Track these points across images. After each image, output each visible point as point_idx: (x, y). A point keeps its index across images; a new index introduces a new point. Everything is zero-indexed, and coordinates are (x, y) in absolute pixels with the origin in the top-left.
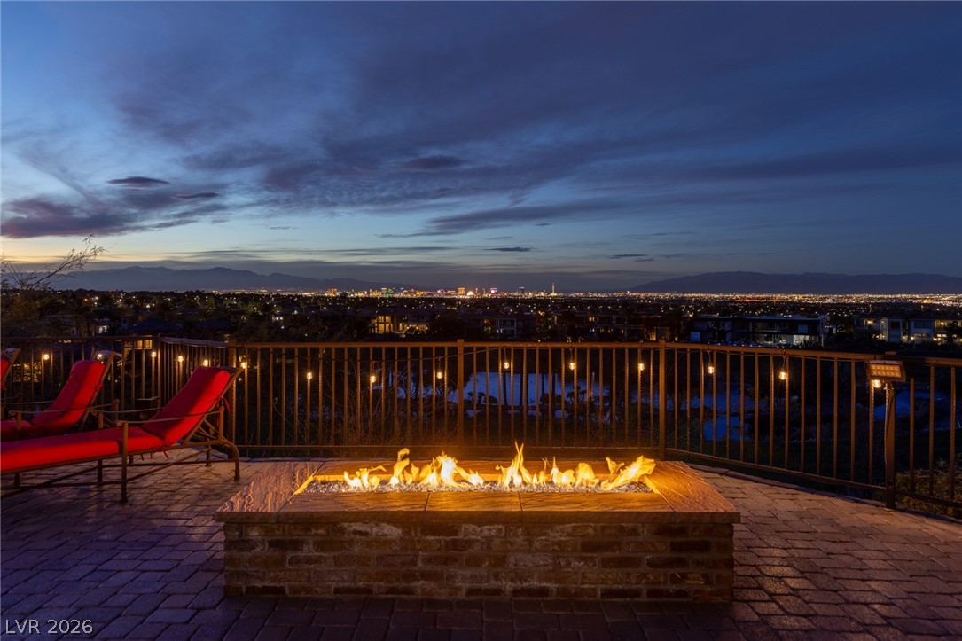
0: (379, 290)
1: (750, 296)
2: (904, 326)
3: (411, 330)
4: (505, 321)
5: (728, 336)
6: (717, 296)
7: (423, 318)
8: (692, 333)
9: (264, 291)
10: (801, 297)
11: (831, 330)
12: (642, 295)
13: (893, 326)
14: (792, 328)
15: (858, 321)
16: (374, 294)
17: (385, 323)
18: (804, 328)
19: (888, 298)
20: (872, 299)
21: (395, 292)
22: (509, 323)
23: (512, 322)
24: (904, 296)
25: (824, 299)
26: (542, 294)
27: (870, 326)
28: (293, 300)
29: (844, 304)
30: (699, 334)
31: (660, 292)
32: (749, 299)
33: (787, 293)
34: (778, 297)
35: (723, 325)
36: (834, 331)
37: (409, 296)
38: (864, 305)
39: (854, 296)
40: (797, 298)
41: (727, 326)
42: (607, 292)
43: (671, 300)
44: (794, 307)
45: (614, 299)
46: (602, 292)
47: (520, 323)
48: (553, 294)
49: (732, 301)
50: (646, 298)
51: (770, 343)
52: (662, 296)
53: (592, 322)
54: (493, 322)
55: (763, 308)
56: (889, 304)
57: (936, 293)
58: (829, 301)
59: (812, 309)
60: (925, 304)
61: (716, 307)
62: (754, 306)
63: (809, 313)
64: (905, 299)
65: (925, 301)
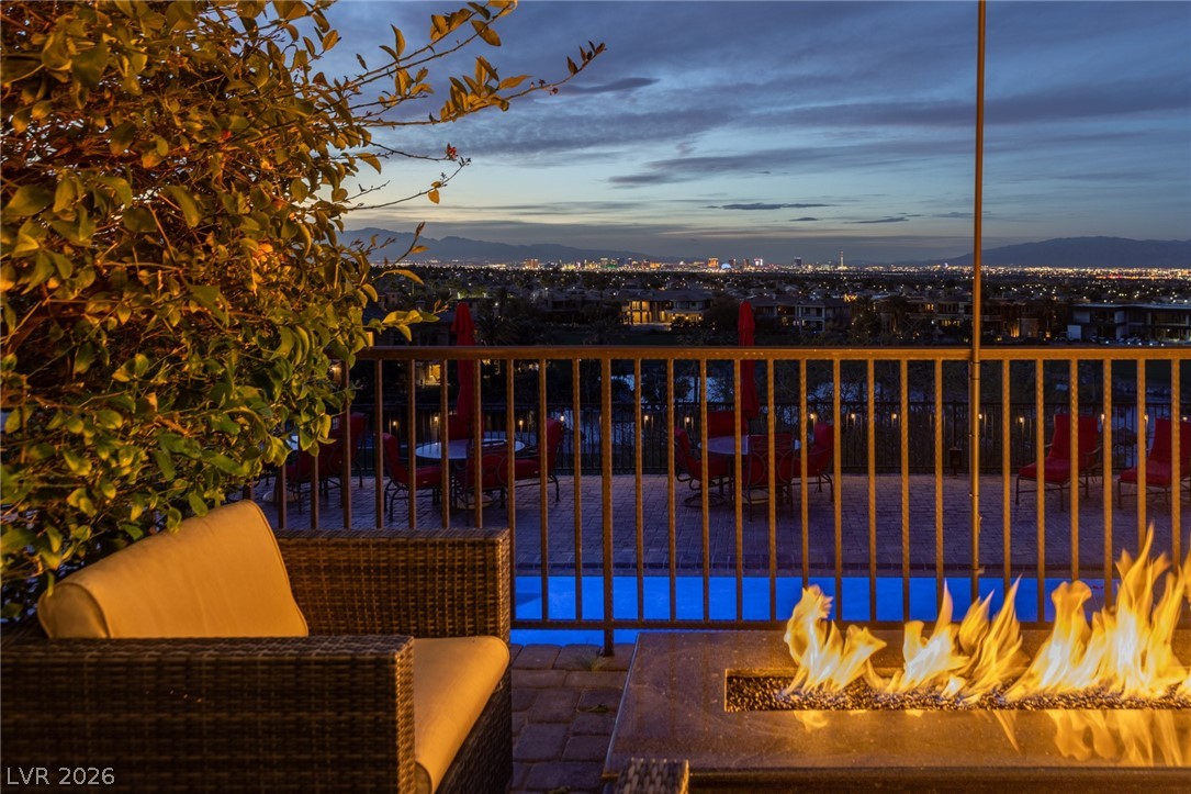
0: (598, 261)
1: (1116, 271)
3: (679, 320)
4: (808, 310)
5: (1118, 333)
6: (1069, 271)
7: (694, 304)
8: (1069, 327)
9: (434, 262)
10: (1185, 272)
12: (964, 269)
16: (590, 267)
17: (641, 310)
21: (620, 263)
22: (814, 312)
23: (819, 311)
26: (829, 268)
28: (486, 276)
30: (1078, 327)
31: (990, 265)
32: (1114, 274)
33: (1164, 267)
34: (1155, 274)
37: (643, 269)
40: (1181, 273)
41: (1117, 318)
42: (915, 265)
43: (1007, 276)
44: (1180, 287)
45: (930, 275)
47: (830, 312)
48: (843, 268)
49: (1092, 278)
52: (994, 271)
53: (931, 311)
54: (791, 311)
55: (1138, 288)
61: (1077, 287)
62: (1126, 286)
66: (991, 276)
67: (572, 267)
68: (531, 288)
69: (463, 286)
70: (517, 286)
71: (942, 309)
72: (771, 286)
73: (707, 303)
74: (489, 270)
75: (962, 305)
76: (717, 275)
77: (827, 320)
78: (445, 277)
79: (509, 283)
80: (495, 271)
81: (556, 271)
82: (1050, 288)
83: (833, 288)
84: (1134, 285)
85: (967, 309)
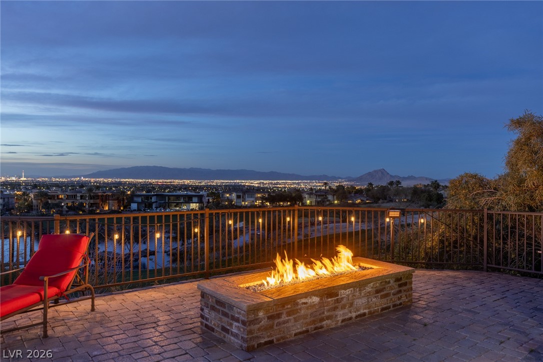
1: (161, 181)
2: (243, 197)
5: (154, 206)
6: (141, 181)
8: (132, 204)
10: (189, 181)
11: (209, 200)
12: (92, 180)
13: (238, 197)
14: (189, 199)
15: (222, 195)
18: (195, 199)
19: (231, 182)
20: (223, 183)
24: (238, 181)
25: (200, 183)
26: (14, 179)
27: (228, 197)
29: (210, 185)
30: (136, 204)
31: (105, 178)
32: (160, 182)
33: (181, 179)
34: (177, 182)
35: (151, 198)
36: (211, 200)
38: (220, 186)
39: (215, 181)
40: (187, 182)
41: (154, 199)
42: (66, 177)
43: (112, 183)
44: (186, 187)
45: (72, 182)
46: (63, 177)
48: (23, 179)
49: (151, 184)
50: (95, 182)
51: (177, 208)
52: (106, 181)
53: (62, 199)
55: (169, 188)
56: (231, 185)
57: (251, 180)
58: (203, 184)
59: (196, 188)
60: (247, 186)
61: (142, 187)
62: (164, 187)
63: (195, 190)
64: (238, 183)
65: (247, 184)
71: (68, 197)
75: (79, 195)
84: (167, 187)
85: (81, 197)
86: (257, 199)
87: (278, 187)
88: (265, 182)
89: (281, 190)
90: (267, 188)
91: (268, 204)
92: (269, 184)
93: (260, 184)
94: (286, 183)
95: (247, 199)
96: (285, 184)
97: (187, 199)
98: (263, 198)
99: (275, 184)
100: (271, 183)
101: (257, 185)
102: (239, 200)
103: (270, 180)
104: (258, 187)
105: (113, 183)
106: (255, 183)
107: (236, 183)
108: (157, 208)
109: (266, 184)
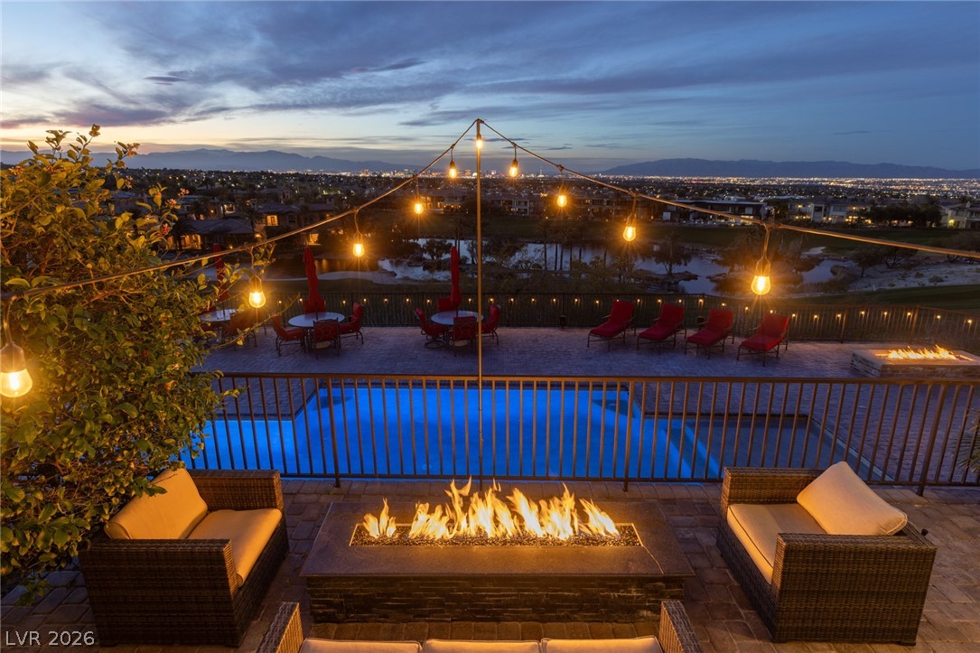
0: (402, 171)
1: (696, 178)
2: (825, 210)
3: (448, 207)
4: (520, 202)
6: (669, 178)
7: (455, 198)
8: (663, 213)
9: (310, 171)
10: (735, 179)
11: (769, 211)
13: (818, 209)
14: (739, 210)
15: (791, 206)
16: (398, 175)
18: (749, 210)
19: (803, 181)
20: (791, 181)
22: (523, 204)
23: (526, 203)
24: (816, 179)
25: (754, 181)
26: (533, 176)
27: (800, 209)
28: (339, 180)
29: (769, 185)
30: (669, 214)
32: (693, 180)
33: (724, 176)
34: (717, 180)
36: (772, 212)
37: (427, 176)
38: (784, 186)
39: (777, 179)
40: (732, 180)
42: (582, 173)
44: (731, 189)
47: (532, 204)
48: (541, 176)
49: (682, 182)
50: (614, 180)
53: (588, 203)
54: (510, 203)
55: (707, 189)
56: (804, 186)
57: (840, 177)
58: (757, 183)
59: (746, 190)
60: (832, 186)
61: (672, 187)
62: (701, 188)
63: (745, 194)
64: (817, 181)
65: (832, 184)
66: (625, 181)
67: (388, 175)
68: (365, 187)
69: (326, 187)
70: (356, 186)
71: (594, 202)
72: (499, 187)
73: (463, 198)
74: (340, 176)
75: (605, 200)
76: (471, 180)
77: (530, 208)
78: (316, 181)
79: (352, 184)
80: (344, 177)
81: (379, 177)
82: (657, 189)
83: (535, 188)
84: (706, 187)
85: (608, 202)
86: (851, 213)
87: (893, 190)
88: (867, 180)
89: (897, 196)
90: (870, 191)
91: (870, 222)
92: (874, 183)
93: (857, 183)
94: (911, 182)
95: (832, 213)
96: (906, 183)
97: (737, 209)
98: (859, 213)
99: (886, 184)
100: (880, 183)
101: (849, 186)
102: (818, 214)
103: (876, 177)
104: (852, 189)
105: (636, 182)
106: (848, 183)
107: (812, 182)
108: (695, 219)
109: (868, 184)
